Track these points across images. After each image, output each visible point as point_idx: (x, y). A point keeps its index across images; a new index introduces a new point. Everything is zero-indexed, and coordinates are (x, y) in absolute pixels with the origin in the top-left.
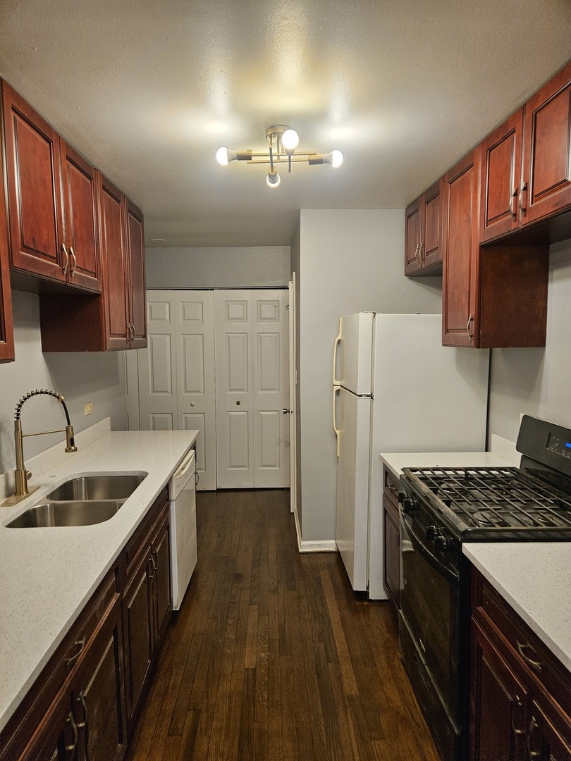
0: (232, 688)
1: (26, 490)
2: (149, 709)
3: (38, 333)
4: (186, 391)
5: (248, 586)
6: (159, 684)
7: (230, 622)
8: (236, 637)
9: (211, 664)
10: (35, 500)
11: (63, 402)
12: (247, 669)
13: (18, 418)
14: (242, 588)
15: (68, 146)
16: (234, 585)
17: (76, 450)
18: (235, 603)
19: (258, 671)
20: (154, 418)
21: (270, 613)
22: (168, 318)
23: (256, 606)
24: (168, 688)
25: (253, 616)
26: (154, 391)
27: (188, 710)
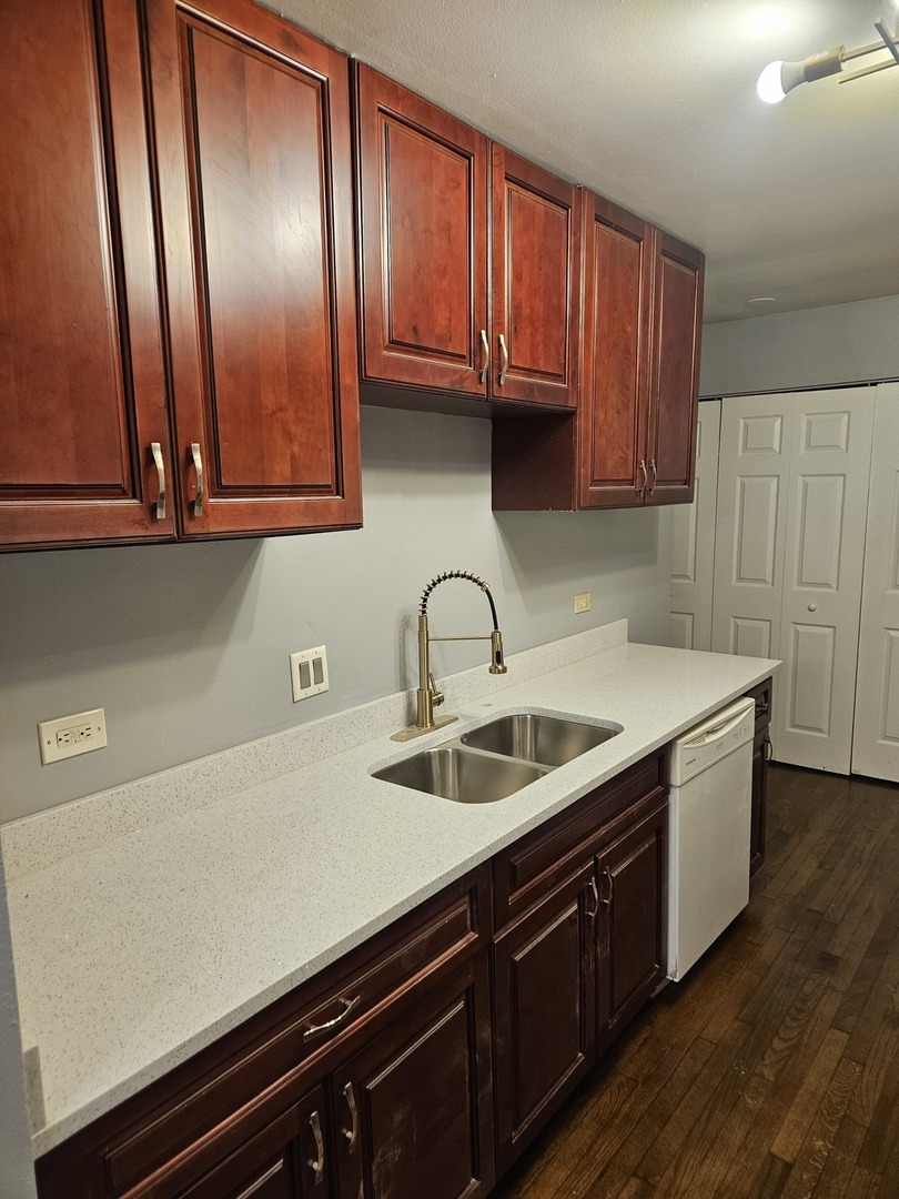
0: (729, 1178)
1: (431, 721)
2: (574, 1134)
3: (486, 480)
4: (801, 583)
5: (843, 988)
6: (605, 1099)
7: (777, 1044)
8: (777, 1080)
9: (707, 1112)
10: (438, 738)
11: (487, 592)
12: (773, 1157)
13: (424, 612)
14: (828, 987)
15: (510, 156)
16: (814, 976)
17: (505, 670)
18: (802, 1011)
19: (795, 1172)
20: (737, 625)
21: (869, 1064)
22: (776, 448)
23: (845, 1036)
24: (616, 1114)
25: (830, 1052)
26: (740, 579)
27: (635, 1175)
